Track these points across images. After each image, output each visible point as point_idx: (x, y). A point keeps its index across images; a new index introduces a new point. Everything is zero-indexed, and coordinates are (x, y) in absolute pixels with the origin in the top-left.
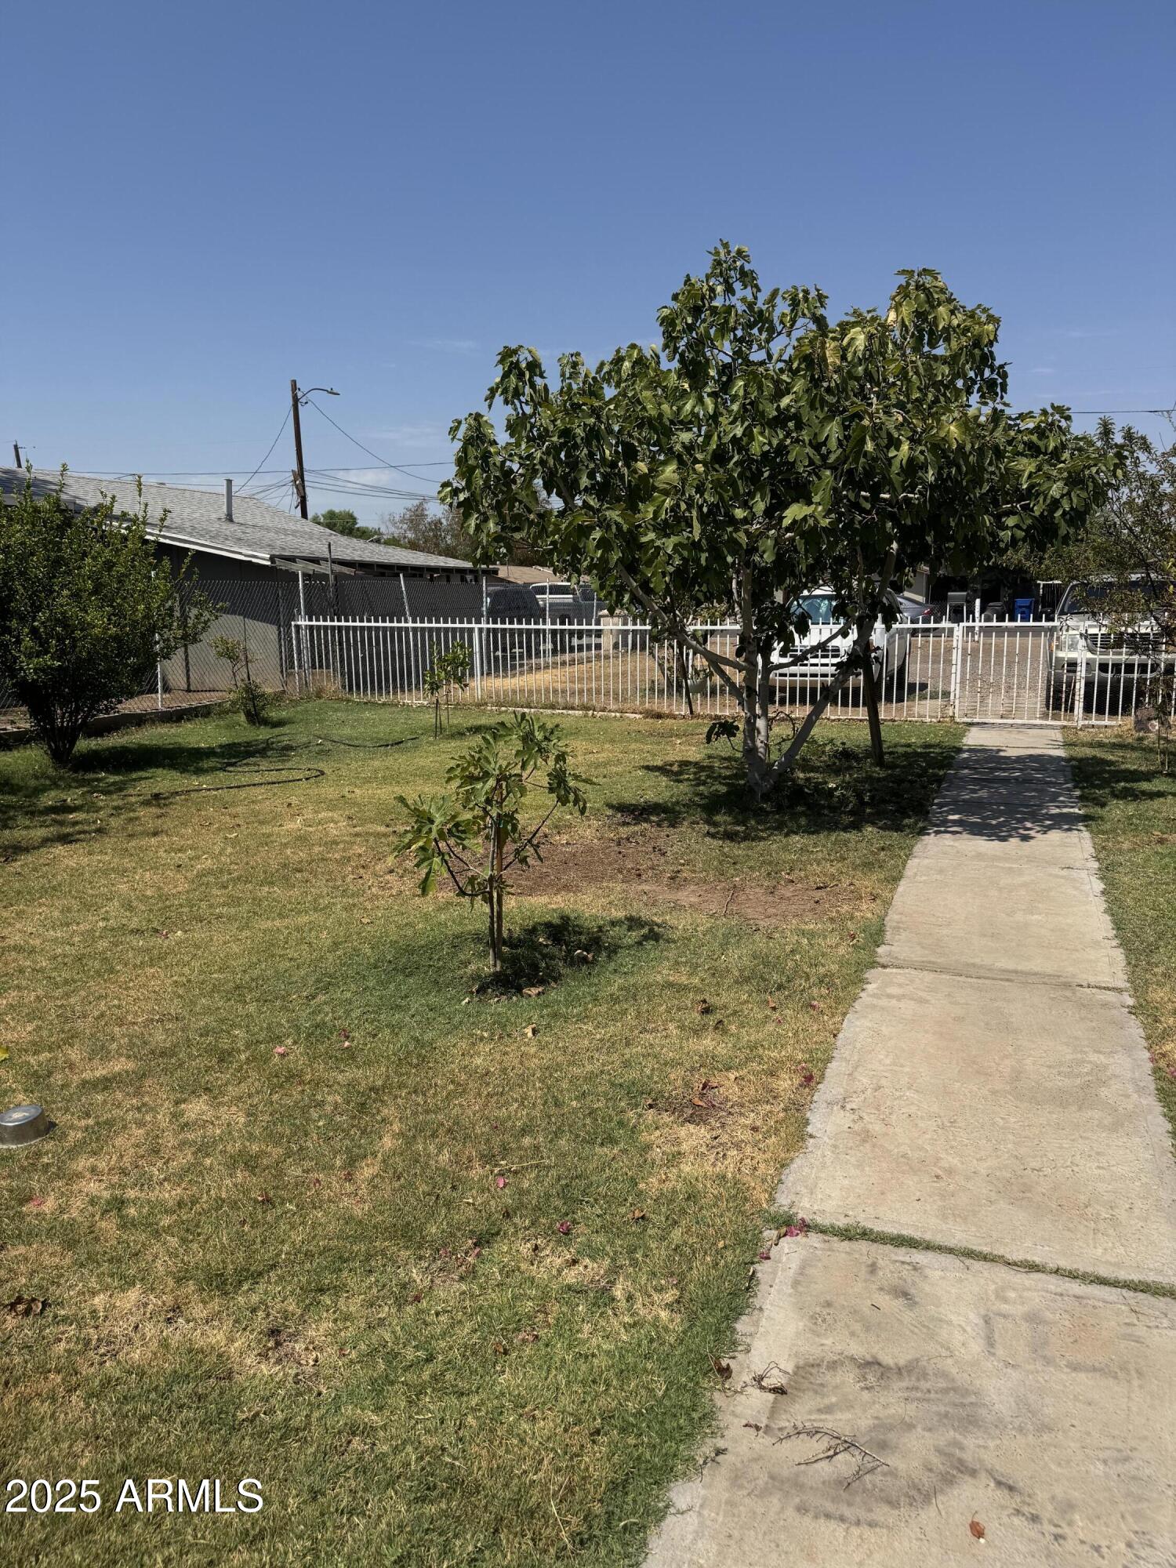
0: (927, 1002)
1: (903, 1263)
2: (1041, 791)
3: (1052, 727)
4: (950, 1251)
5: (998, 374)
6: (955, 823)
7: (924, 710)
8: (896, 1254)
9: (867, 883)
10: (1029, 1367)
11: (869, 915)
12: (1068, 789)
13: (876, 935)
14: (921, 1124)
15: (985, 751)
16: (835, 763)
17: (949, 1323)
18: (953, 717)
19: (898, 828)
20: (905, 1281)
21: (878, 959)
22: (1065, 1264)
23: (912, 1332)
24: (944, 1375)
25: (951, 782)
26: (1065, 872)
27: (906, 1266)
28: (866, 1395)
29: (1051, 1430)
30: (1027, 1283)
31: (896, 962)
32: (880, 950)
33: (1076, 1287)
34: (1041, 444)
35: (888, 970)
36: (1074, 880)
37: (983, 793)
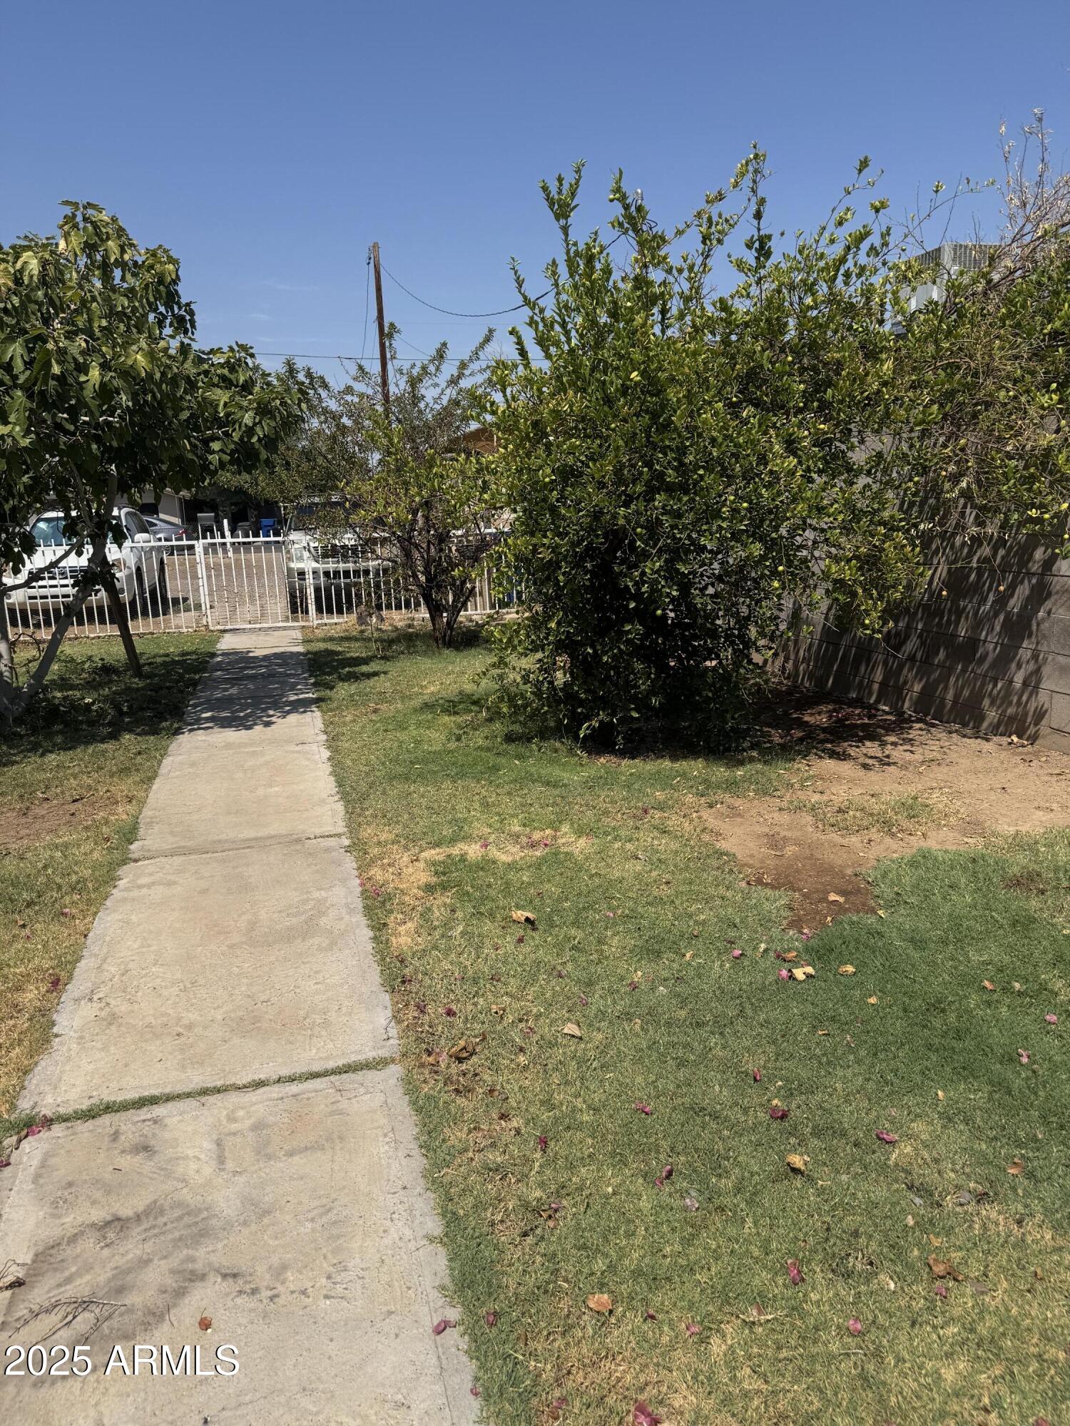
0: (175, 883)
1: (144, 1121)
2: (283, 683)
3: (293, 628)
4: (188, 1095)
5: (185, 311)
6: (208, 720)
7: (181, 622)
8: (138, 1115)
9: (123, 787)
10: (253, 1169)
11: (124, 817)
12: (305, 678)
13: (130, 833)
14: (165, 993)
15: (236, 653)
16: (94, 679)
17: (186, 1158)
18: (207, 626)
19: (155, 732)
20: (146, 1137)
21: (130, 856)
22: (285, 1072)
23: (152, 1179)
24: (180, 1204)
25: (206, 684)
26: (300, 748)
27: (147, 1123)
28: (106, 1252)
29: (269, 1212)
30: (254, 1099)
31: (147, 854)
32: (132, 847)
33: (294, 1088)
34: (232, 377)
35: (140, 863)
36: (307, 753)
37: (234, 691)
